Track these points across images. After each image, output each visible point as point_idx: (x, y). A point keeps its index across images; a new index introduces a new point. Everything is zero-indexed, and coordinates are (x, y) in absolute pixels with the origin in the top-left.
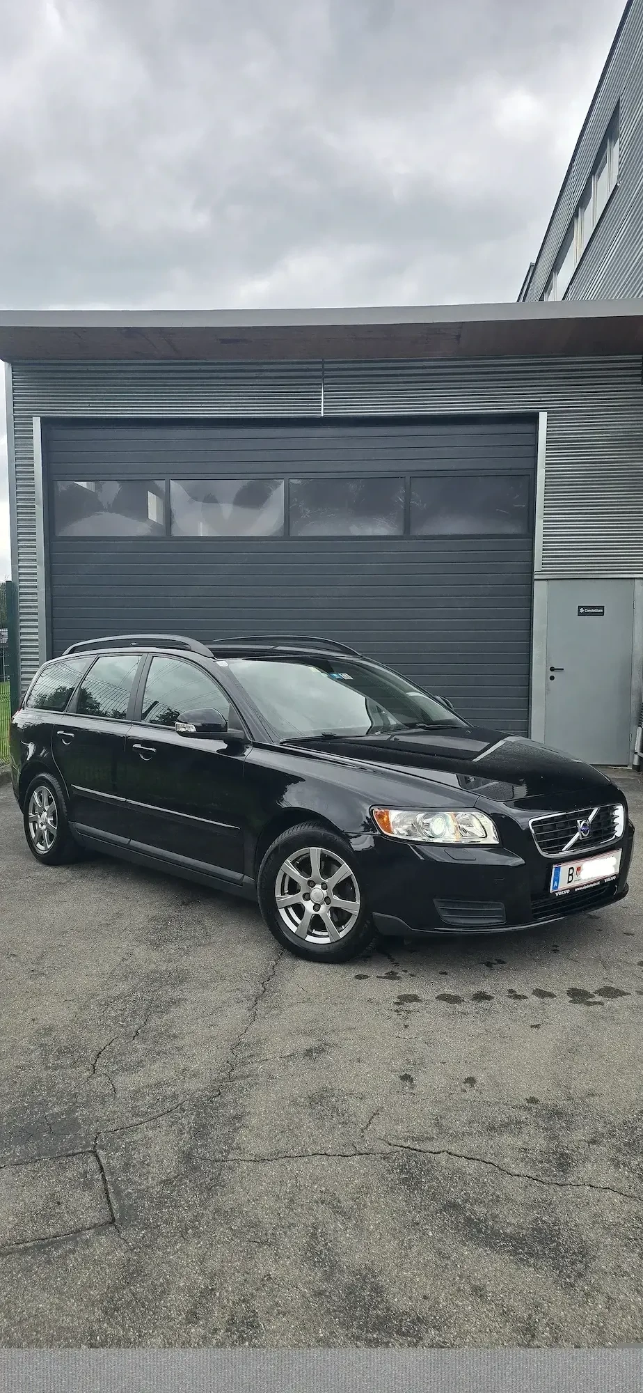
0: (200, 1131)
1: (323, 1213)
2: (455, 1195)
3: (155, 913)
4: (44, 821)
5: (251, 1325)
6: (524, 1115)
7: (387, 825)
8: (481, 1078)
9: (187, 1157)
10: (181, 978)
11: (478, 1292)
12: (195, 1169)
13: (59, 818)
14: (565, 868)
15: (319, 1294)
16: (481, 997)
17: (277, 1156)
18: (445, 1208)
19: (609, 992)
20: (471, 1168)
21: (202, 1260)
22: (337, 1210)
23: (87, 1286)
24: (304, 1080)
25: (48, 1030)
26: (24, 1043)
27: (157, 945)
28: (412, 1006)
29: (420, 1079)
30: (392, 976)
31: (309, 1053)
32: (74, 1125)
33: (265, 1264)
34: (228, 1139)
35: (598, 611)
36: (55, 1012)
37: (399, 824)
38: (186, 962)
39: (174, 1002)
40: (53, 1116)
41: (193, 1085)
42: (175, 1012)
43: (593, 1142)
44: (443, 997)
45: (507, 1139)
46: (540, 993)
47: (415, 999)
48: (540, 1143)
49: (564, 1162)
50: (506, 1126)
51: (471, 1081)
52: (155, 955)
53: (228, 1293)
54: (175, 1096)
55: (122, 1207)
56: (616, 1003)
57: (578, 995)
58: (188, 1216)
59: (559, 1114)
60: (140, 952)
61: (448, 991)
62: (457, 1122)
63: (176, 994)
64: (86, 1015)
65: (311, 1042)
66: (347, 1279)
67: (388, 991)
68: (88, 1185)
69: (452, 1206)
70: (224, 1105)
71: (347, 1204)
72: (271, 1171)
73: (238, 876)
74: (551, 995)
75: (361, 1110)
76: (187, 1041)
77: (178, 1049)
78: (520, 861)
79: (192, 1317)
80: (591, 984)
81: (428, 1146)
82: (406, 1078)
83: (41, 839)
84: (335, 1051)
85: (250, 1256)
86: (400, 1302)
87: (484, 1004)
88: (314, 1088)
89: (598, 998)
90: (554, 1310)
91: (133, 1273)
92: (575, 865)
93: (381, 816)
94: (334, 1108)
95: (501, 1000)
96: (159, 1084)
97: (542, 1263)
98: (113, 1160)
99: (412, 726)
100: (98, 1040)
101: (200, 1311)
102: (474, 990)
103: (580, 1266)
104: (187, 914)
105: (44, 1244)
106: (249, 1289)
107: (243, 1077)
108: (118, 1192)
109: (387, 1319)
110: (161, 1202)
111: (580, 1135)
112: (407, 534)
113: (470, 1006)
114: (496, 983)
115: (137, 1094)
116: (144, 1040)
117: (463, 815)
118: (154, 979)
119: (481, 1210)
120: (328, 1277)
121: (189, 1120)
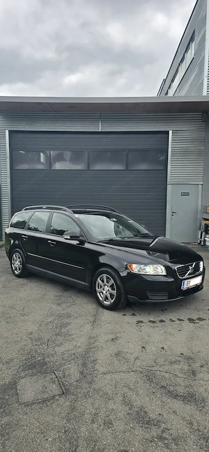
0: (84, 365)
1: (126, 390)
2: (164, 384)
3: (57, 294)
4: (17, 264)
5: (111, 424)
6: (180, 359)
7: (131, 269)
8: (166, 347)
9: (82, 373)
10: (69, 316)
11: (175, 412)
12: (85, 377)
13: (23, 263)
14: (186, 282)
15: (129, 414)
16: (162, 321)
17: (109, 372)
18: (161, 387)
19: (200, 319)
20: (167, 375)
21: (93, 404)
22: (130, 389)
23: (60, 413)
24: (113, 349)
25: (31, 333)
26: (25, 337)
27: (59, 305)
28: (141, 324)
29: (148, 348)
30: (134, 315)
31: (113, 340)
32: (45, 364)
33: (111, 405)
34: (93, 367)
35: (187, 194)
36: (32, 328)
37: (135, 268)
38: (69, 310)
39: (69, 324)
40: (39, 361)
41: (79, 350)
42: (69, 327)
43: (202, 366)
44: (150, 321)
45: (176, 366)
46: (179, 320)
47: (142, 322)
48: (186, 367)
49: (194, 373)
50: (175, 362)
51: (163, 348)
52: (59, 308)
53: (102, 414)
54: (74, 354)
55: (65, 389)
56: (203, 322)
57: (191, 320)
58: (86, 391)
59: (191, 358)
60: (54, 307)
61: (151, 319)
62: (161, 361)
63: (68, 321)
64: (42, 328)
65: (112, 336)
66: (136, 409)
67: (133, 320)
68: (54, 382)
69: (163, 387)
70: (90, 357)
71: (132, 387)
72: (108, 377)
73: (84, 283)
74: (183, 320)
75: (132, 358)
76: (75, 336)
77: (73, 339)
78: (173, 280)
79: (93, 422)
80: (195, 317)
81: (153, 369)
82: (143, 347)
83: (16, 269)
84: (121, 339)
85: (106, 403)
86: (153, 416)
87: (163, 323)
88: (116, 351)
89: (197, 321)
90: (197, 418)
91: (73, 409)
92: (189, 280)
93: (130, 266)
94: (123, 357)
95: (168, 322)
96: (69, 350)
97: (193, 404)
98: (60, 374)
99: (136, 236)
100: (47, 336)
101: (95, 420)
102: (160, 319)
103: (203, 404)
104: (66, 294)
105: (44, 401)
106: (108, 413)
107: (94, 348)
108: (63, 384)
109: (150, 421)
110: (77, 387)
111: (198, 365)
112: (127, 169)
113: (159, 324)
114: (166, 317)
115: (63, 354)
116: (61, 336)
117: (155, 266)
118: (60, 316)
119: (172, 388)
120: (130, 409)
121: (80, 362)
